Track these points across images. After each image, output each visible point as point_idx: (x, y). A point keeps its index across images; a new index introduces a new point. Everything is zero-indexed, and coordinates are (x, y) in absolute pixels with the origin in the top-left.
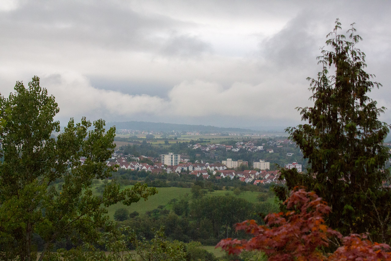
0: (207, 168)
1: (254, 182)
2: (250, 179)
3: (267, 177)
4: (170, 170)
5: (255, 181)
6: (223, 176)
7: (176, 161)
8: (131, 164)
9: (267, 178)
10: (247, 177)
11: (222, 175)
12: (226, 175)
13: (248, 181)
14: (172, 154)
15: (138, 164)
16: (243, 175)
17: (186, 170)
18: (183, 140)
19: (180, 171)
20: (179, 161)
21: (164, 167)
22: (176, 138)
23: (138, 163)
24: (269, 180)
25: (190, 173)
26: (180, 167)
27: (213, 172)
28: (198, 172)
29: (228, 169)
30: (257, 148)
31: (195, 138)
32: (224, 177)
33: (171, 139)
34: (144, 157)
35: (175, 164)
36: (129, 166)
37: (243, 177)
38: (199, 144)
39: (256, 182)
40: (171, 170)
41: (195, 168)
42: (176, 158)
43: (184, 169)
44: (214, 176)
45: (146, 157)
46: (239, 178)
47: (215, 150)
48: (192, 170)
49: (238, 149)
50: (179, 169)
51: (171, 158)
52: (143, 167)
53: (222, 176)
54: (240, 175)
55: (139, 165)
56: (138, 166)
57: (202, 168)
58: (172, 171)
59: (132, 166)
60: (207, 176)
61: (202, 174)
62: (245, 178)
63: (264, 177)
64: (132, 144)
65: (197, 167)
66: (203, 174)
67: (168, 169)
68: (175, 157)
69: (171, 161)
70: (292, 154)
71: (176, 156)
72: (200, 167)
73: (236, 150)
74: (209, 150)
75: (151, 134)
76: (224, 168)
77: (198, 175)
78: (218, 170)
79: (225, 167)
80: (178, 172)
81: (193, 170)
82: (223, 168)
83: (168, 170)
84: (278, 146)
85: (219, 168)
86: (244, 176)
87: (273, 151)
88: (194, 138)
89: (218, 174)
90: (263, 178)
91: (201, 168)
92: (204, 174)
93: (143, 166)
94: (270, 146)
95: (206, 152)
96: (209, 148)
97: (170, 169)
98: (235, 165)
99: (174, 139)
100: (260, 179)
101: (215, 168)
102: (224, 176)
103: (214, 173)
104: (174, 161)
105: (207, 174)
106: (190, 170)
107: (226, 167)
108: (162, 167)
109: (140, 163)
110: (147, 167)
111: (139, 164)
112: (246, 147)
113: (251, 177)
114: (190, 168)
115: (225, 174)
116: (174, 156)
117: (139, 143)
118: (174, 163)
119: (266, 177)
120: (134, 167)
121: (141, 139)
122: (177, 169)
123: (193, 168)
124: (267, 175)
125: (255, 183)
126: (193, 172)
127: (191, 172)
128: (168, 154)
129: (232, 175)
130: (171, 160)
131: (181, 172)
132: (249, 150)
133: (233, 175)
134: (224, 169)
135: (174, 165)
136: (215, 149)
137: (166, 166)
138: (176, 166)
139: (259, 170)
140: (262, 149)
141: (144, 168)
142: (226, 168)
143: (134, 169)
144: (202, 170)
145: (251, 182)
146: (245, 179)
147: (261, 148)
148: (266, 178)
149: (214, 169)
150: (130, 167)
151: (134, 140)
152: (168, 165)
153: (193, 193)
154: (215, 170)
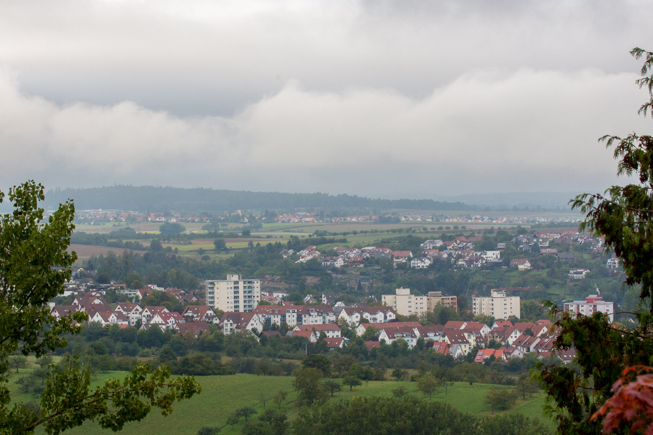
0: (340, 317)
1: (475, 356)
2: (463, 346)
3: (514, 339)
4: (231, 324)
5: (480, 353)
6: (387, 339)
7: (249, 297)
8: (117, 310)
9: (514, 343)
10: (456, 342)
11: (383, 336)
12: (395, 338)
13: (459, 351)
14: (235, 278)
15: (137, 310)
16: (443, 336)
17: (279, 324)
18: (268, 237)
19: (260, 329)
20: (256, 299)
21: (213, 317)
22: (246, 233)
23: (138, 307)
24: (519, 348)
25: (289, 333)
26: (260, 316)
27: (357, 330)
28: (314, 329)
29: (399, 319)
30: (484, 256)
31: (302, 232)
32: (389, 342)
33: (233, 236)
34: (155, 287)
35: (245, 306)
36: (113, 315)
37: (444, 341)
38: (315, 247)
39: (483, 355)
40: (235, 325)
41: (304, 319)
42: (247, 290)
43: (272, 322)
44: (360, 341)
45: (162, 289)
46: (431, 343)
47: (362, 266)
48: (295, 323)
49: (427, 261)
50: (258, 322)
51: (233, 290)
52: (153, 317)
53: (383, 341)
54: (435, 335)
55: (141, 313)
56: (138, 315)
57: (324, 318)
58: (237, 327)
59: (120, 316)
60: (338, 340)
61: (323, 336)
62: (449, 343)
63: (504, 339)
64: (119, 253)
65: (310, 315)
66: (327, 335)
67: (226, 321)
68: (245, 287)
69: (233, 300)
70: (584, 273)
71: (247, 285)
72: (318, 315)
73: (421, 265)
74: (343, 266)
75: (174, 220)
76: (388, 315)
77: (313, 339)
78: (371, 322)
79: (391, 313)
80: (254, 330)
81: (297, 325)
82: (385, 317)
83: (227, 325)
84: (543, 251)
85: (373, 316)
86: (446, 338)
87: (529, 265)
88: (299, 231)
89: (372, 335)
90: (503, 343)
91: (321, 318)
92: (330, 334)
93: (154, 314)
94: (521, 249)
95: (335, 270)
96: (344, 260)
97: (231, 321)
98: (421, 306)
99: (240, 234)
100: (493, 345)
101: (362, 317)
102: (390, 338)
103: (361, 331)
104: (241, 299)
105: (338, 334)
106: (289, 324)
107: (394, 312)
108: (207, 316)
109: (143, 308)
110: (165, 318)
111: (140, 310)
112: (450, 255)
113: (467, 342)
114: (290, 319)
115: (390, 334)
116: (241, 285)
117: (140, 248)
118: (241, 304)
119: (511, 340)
120: (126, 318)
121: (147, 236)
122: (252, 322)
123: (299, 319)
124: (513, 334)
125: (478, 357)
126: (297, 329)
127: (292, 329)
128: (225, 279)
129: (412, 337)
130: (233, 295)
131: (264, 329)
132: (460, 263)
133: (415, 337)
134: (389, 318)
135: (241, 310)
136: (361, 262)
137: (220, 314)
138: (250, 313)
139: (490, 321)
140: (496, 260)
141: (157, 319)
142: (393, 317)
143: (127, 323)
144: (324, 322)
145: (466, 354)
146: (449, 346)
147: (494, 256)
148: (511, 343)
149: (358, 319)
150: (115, 318)
151: (124, 241)
152: (225, 310)
153: (301, 391)
154: (363, 321)
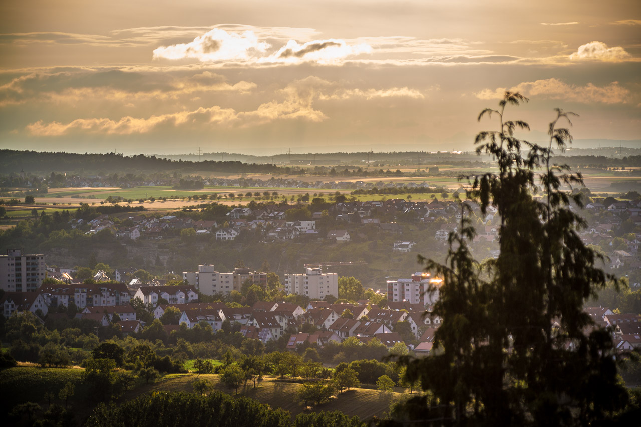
0: (135, 297)
1: (287, 342)
2: (274, 330)
3: (331, 323)
4: (12, 306)
5: (293, 338)
6: (188, 322)
7: (32, 275)
9: (331, 327)
10: (267, 326)
11: (184, 320)
12: (197, 321)
13: (269, 337)
14: (17, 253)
16: (252, 320)
17: (66, 306)
18: (55, 204)
19: (45, 311)
20: (41, 277)
22: (29, 200)
24: (337, 332)
25: (78, 316)
26: (45, 296)
27: (155, 312)
28: (106, 311)
29: (202, 298)
30: (298, 227)
31: (93, 198)
32: (189, 325)
33: (15, 203)
35: (28, 285)
37: (252, 325)
38: (107, 216)
39: (296, 341)
40: (16, 307)
41: (94, 299)
42: (31, 266)
43: (59, 304)
44: (159, 325)
46: (238, 327)
47: (160, 237)
48: (84, 305)
49: (233, 232)
50: (42, 303)
51: (14, 267)
53: (184, 325)
54: (243, 318)
58: (19, 310)
60: (134, 324)
61: (116, 319)
62: (258, 327)
63: (321, 322)
65: (101, 295)
66: (121, 318)
67: (6, 302)
68: (28, 264)
69: (14, 278)
70: (410, 246)
71: (30, 261)
72: (111, 295)
73: (227, 237)
74: (139, 238)
76: (189, 295)
77: (104, 323)
78: (171, 303)
79: (192, 293)
80: (38, 313)
81: (87, 306)
82: (187, 297)
83: (7, 306)
84: (365, 221)
85: (173, 296)
86: (255, 321)
87: (348, 237)
89: (171, 319)
90: (319, 327)
91: (114, 298)
94: (339, 218)
95: (130, 242)
96: (140, 231)
97: (12, 303)
98: (227, 284)
99: (24, 200)
100: (307, 329)
101: (160, 297)
102: (191, 321)
103: (159, 313)
104: (24, 277)
105: (132, 317)
106: (77, 305)
107: (196, 292)
112: (260, 226)
113: (279, 326)
114: (79, 299)
115: (192, 317)
116: (24, 261)
118: (24, 283)
119: (328, 323)
122: (36, 303)
123: (89, 300)
124: (330, 317)
125: (291, 343)
126: (87, 311)
127: (81, 311)
129: (216, 320)
130: (14, 273)
131: (50, 311)
132: (271, 234)
133: (220, 320)
134: (190, 299)
135: (24, 289)
136: (160, 233)
138: (33, 294)
139: (303, 301)
140: (312, 232)
142: (196, 297)
144: (117, 304)
145: (277, 340)
146: (258, 330)
147: (310, 227)
148: (327, 327)
149: (156, 300)
152: (5, 290)
154: (161, 302)
